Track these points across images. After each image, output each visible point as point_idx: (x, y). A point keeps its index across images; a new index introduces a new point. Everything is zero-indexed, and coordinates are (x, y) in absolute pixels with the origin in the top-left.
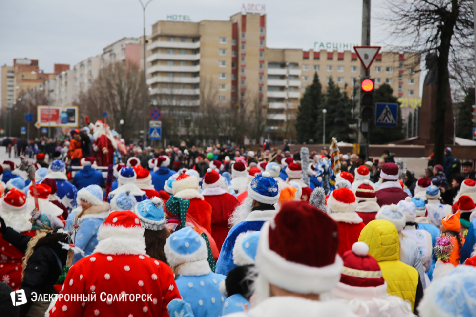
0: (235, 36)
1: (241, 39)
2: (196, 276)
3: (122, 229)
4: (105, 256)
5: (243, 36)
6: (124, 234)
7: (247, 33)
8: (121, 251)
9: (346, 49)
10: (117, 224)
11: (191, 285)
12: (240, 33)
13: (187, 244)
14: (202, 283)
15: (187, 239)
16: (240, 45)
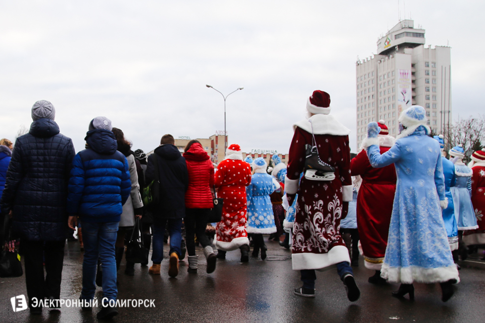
0: (213, 147)
1: (215, 148)
2: (261, 173)
3: (236, 151)
4: (232, 160)
5: (216, 146)
6: (236, 153)
7: (218, 145)
8: (237, 159)
9: (267, 152)
10: (234, 150)
11: (259, 176)
12: (215, 144)
13: (260, 162)
14: (263, 176)
15: (261, 161)
16: (215, 151)
